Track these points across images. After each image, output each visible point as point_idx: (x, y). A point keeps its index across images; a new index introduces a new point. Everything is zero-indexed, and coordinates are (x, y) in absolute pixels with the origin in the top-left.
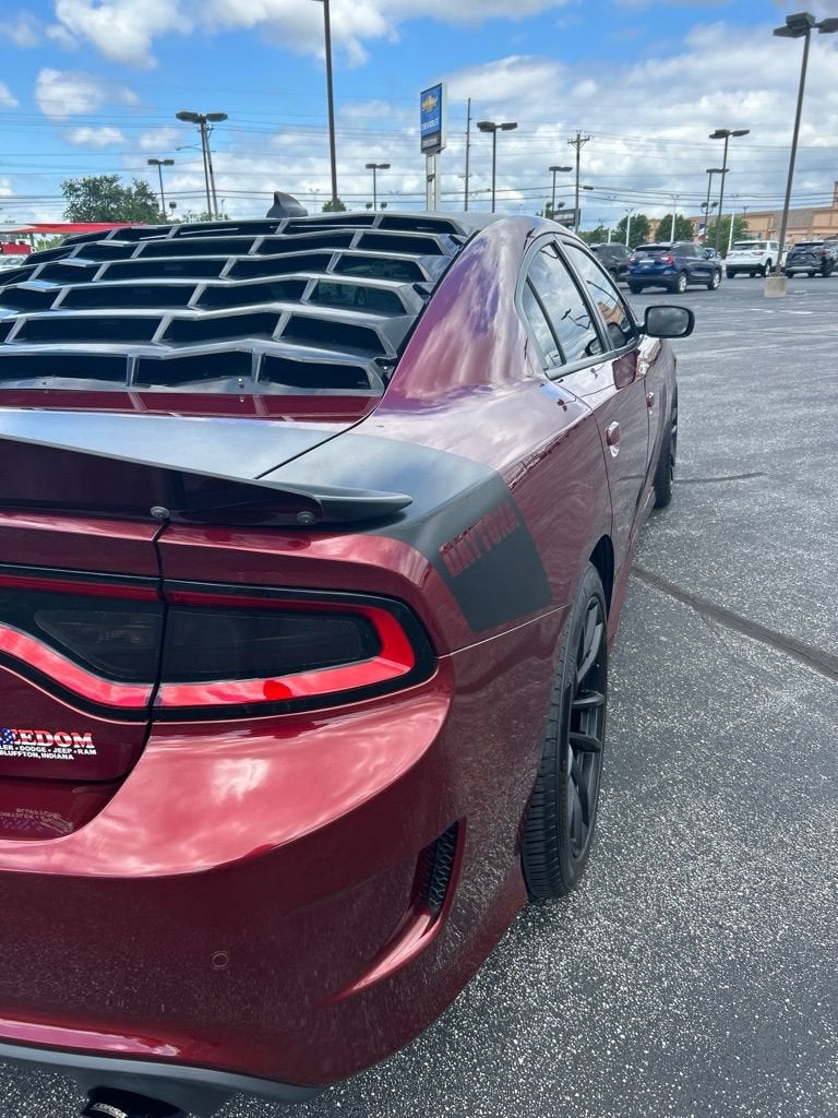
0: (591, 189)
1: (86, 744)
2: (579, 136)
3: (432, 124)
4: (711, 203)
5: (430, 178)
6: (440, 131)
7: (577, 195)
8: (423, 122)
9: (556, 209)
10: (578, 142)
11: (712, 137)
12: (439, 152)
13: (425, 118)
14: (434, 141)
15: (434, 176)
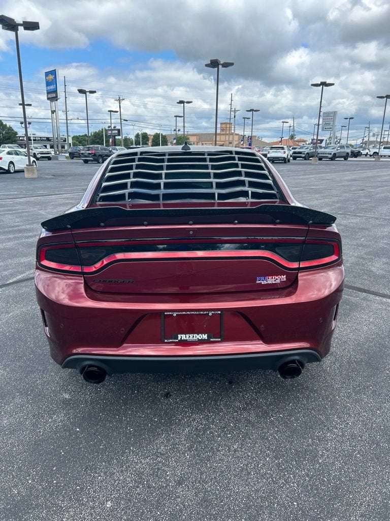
0: (127, 121)
1: (284, 278)
2: (119, 98)
3: (52, 87)
4: (177, 130)
5: (53, 112)
6: (57, 90)
7: (121, 123)
8: (47, 86)
9: (113, 128)
10: (119, 100)
11: (177, 103)
12: (57, 100)
13: (48, 84)
14: (54, 95)
15: (55, 111)
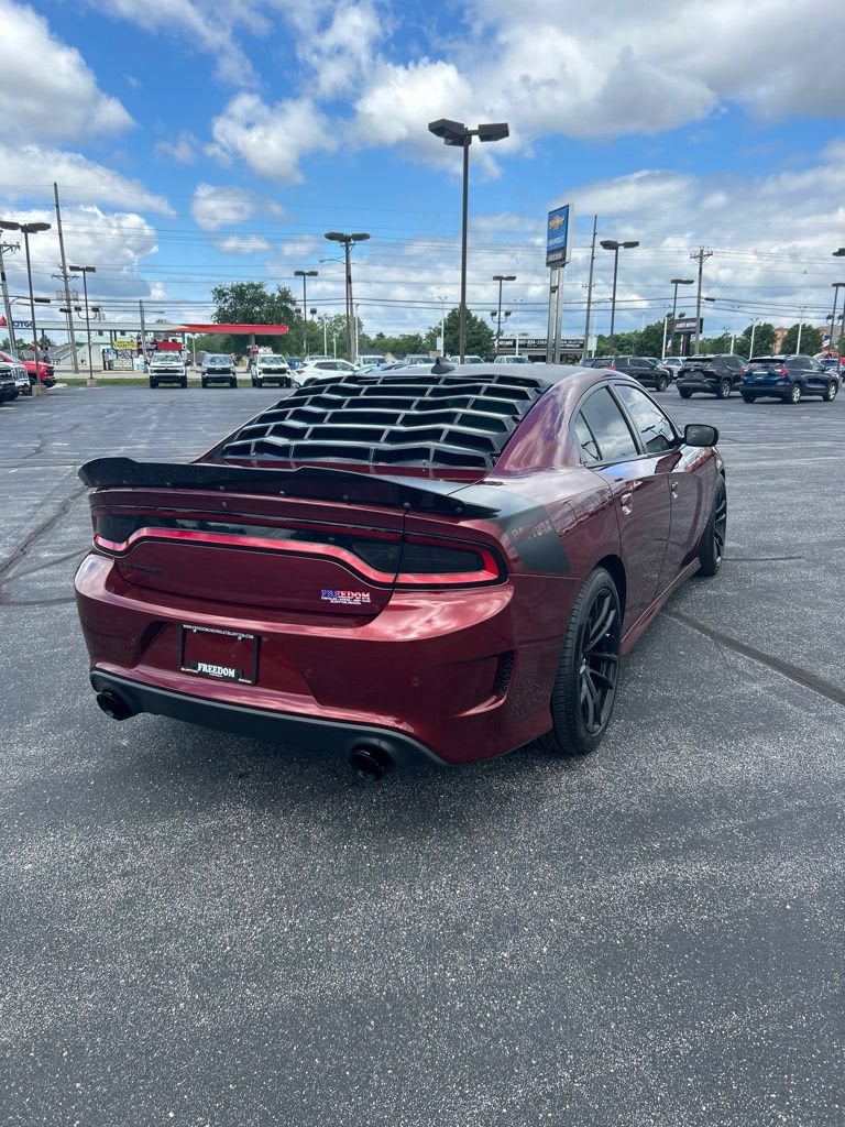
0: (713, 300)
1: (367, 597)
2: (702, 251)
3: (558, 240)
4: (837, 315)
5: (553, 290)
6: (565, 247)
7: (699, 307)
8: (549, 239)
9: (677, 318)
10: (701, 256)
11: (835, 254)
12: (563, 266)
13: (552, 234)
14: (559, 256)
15: (557, 287)
